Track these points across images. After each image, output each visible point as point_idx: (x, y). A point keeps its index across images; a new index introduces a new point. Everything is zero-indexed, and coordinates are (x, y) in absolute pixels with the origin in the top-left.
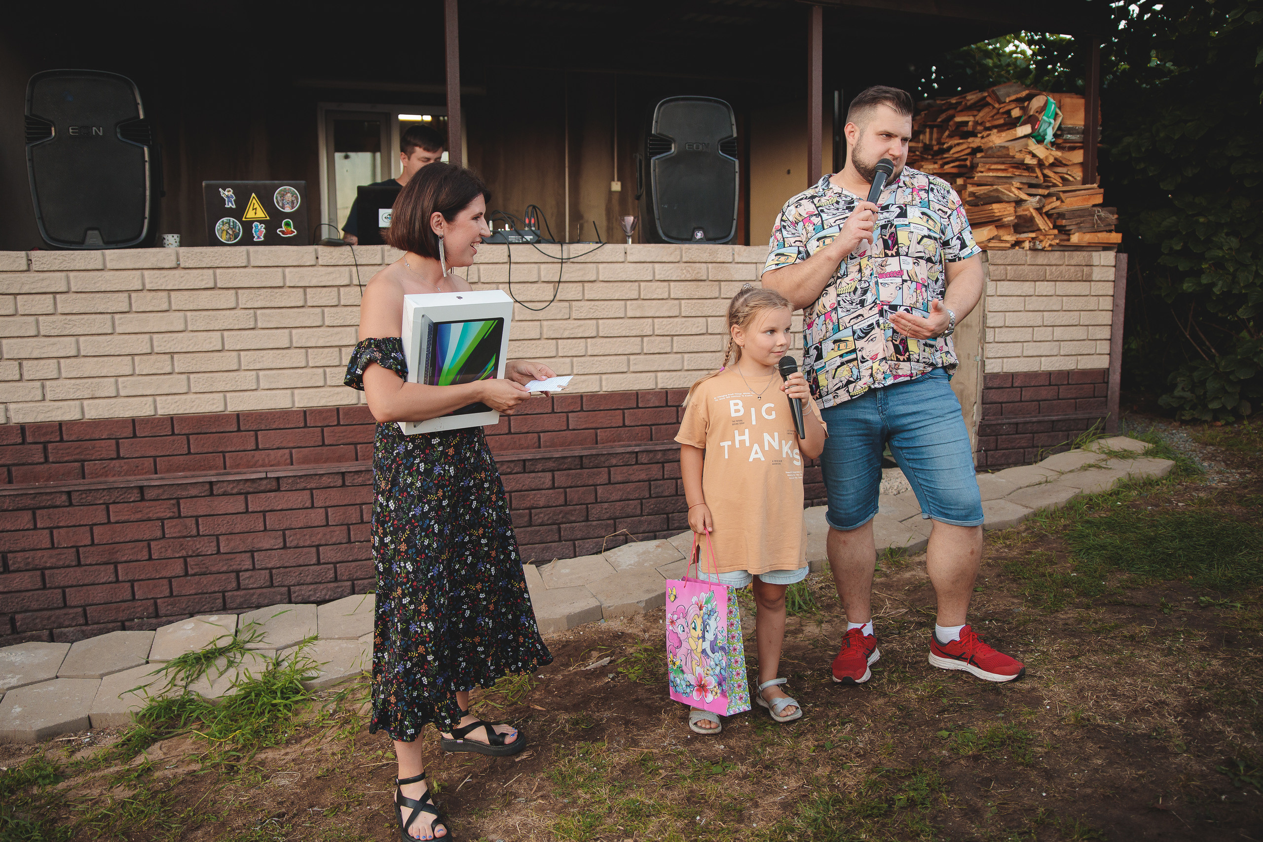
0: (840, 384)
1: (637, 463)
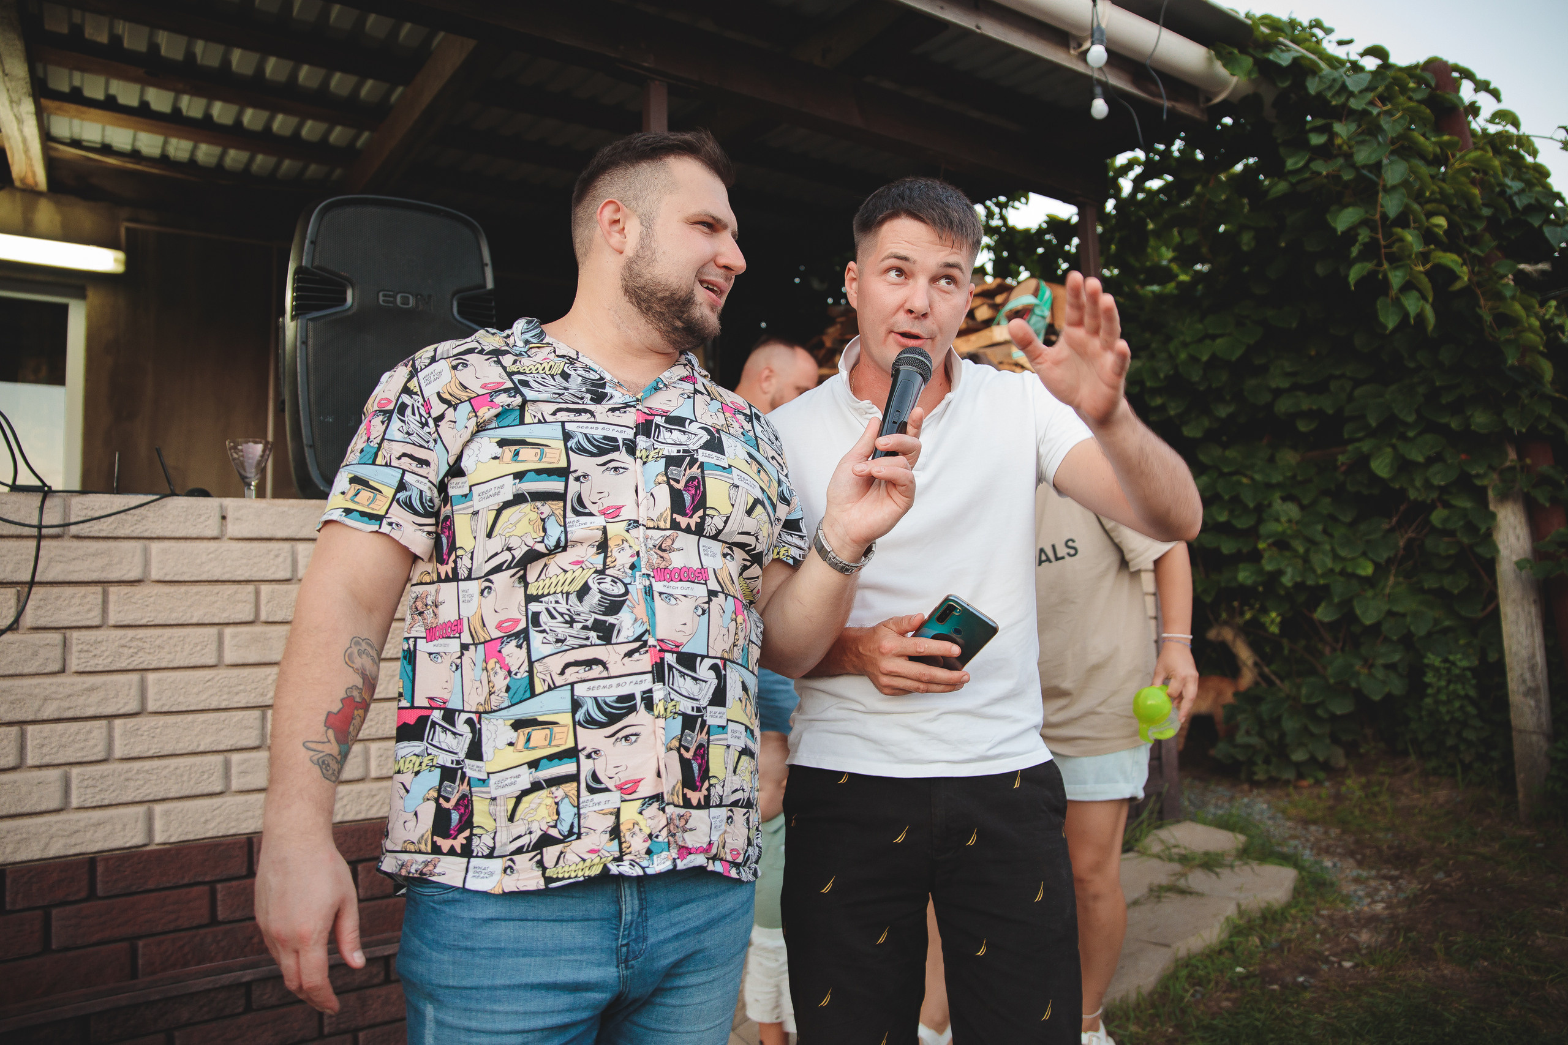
0: (524, 841)
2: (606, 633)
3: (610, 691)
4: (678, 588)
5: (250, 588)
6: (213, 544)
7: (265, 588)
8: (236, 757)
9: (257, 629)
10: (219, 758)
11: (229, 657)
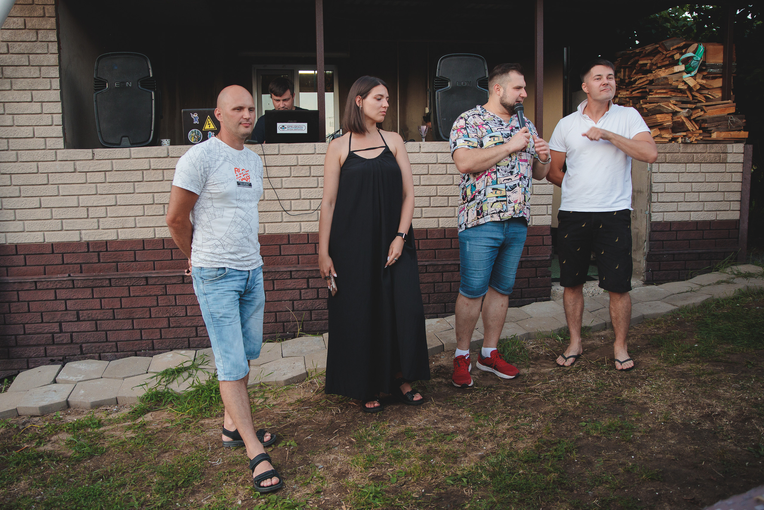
0: (495, 211)
1: (426, 272)
2: (511, 173)
3: (512, 184)
4: (523, 163)
5: (427, 165)
6: (418, 154)
7: (430, 165)
8: (424, 209)
9: (428, 176)
10: (420, 209)
11: (422, 183)
